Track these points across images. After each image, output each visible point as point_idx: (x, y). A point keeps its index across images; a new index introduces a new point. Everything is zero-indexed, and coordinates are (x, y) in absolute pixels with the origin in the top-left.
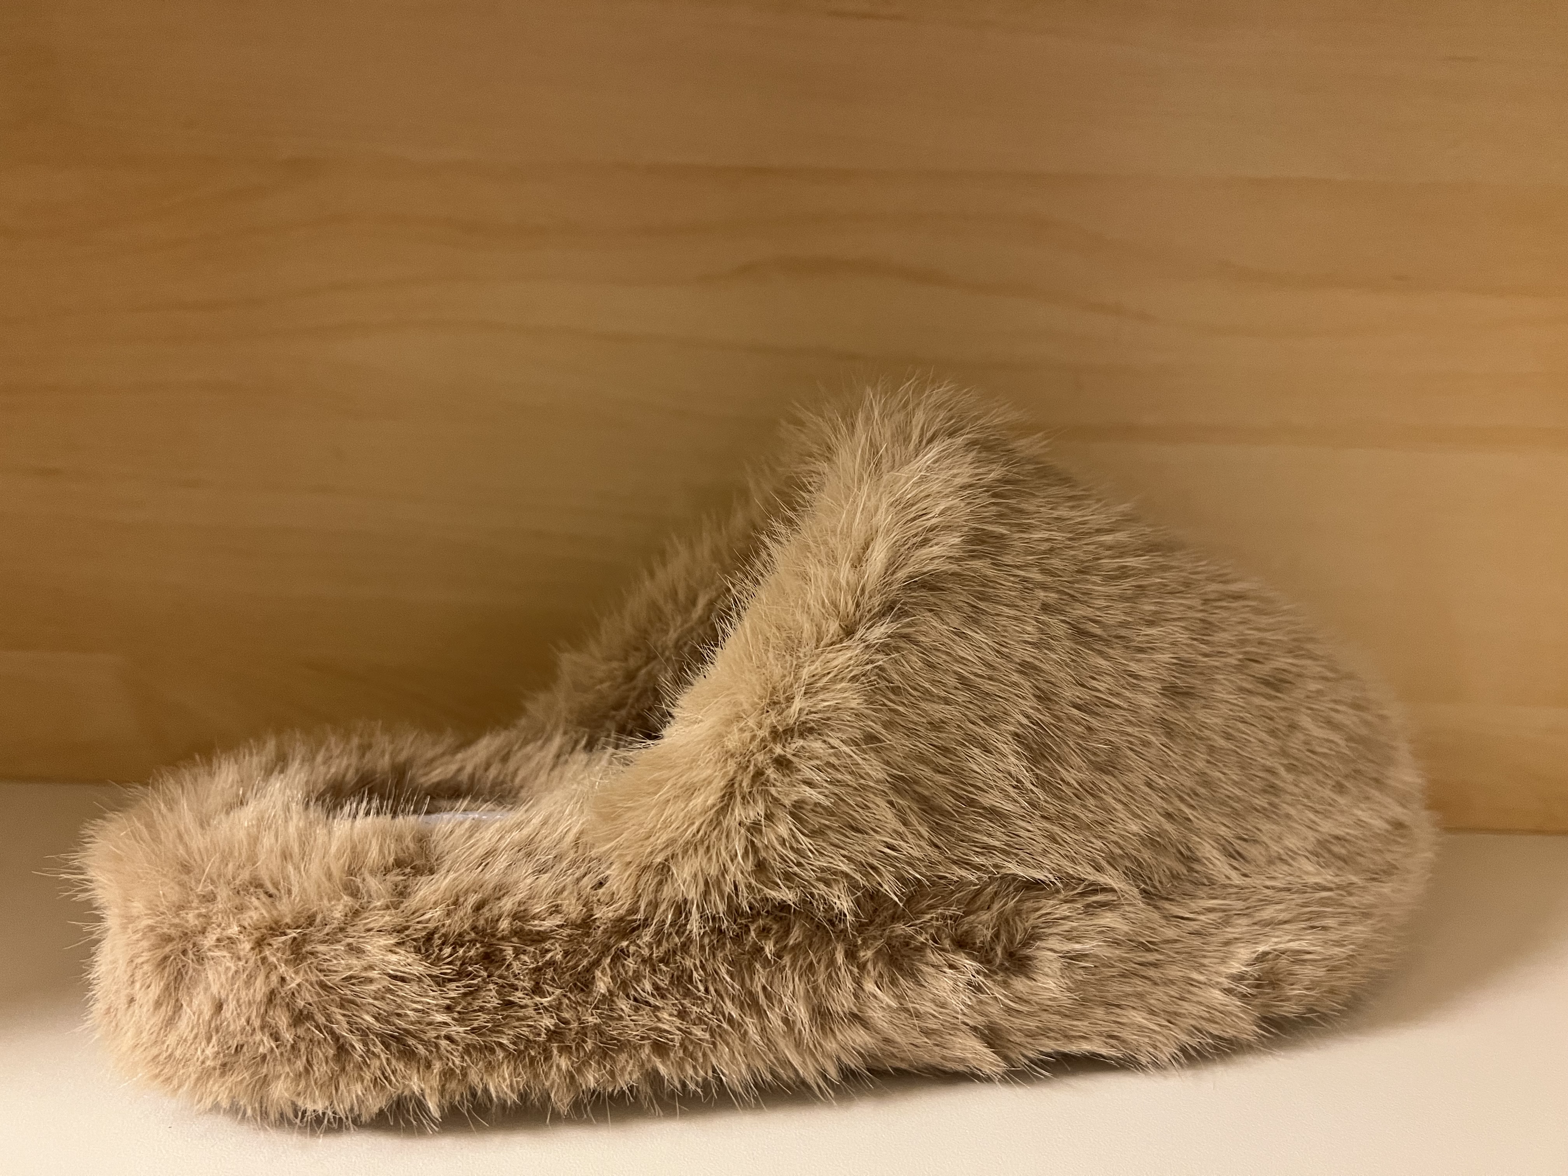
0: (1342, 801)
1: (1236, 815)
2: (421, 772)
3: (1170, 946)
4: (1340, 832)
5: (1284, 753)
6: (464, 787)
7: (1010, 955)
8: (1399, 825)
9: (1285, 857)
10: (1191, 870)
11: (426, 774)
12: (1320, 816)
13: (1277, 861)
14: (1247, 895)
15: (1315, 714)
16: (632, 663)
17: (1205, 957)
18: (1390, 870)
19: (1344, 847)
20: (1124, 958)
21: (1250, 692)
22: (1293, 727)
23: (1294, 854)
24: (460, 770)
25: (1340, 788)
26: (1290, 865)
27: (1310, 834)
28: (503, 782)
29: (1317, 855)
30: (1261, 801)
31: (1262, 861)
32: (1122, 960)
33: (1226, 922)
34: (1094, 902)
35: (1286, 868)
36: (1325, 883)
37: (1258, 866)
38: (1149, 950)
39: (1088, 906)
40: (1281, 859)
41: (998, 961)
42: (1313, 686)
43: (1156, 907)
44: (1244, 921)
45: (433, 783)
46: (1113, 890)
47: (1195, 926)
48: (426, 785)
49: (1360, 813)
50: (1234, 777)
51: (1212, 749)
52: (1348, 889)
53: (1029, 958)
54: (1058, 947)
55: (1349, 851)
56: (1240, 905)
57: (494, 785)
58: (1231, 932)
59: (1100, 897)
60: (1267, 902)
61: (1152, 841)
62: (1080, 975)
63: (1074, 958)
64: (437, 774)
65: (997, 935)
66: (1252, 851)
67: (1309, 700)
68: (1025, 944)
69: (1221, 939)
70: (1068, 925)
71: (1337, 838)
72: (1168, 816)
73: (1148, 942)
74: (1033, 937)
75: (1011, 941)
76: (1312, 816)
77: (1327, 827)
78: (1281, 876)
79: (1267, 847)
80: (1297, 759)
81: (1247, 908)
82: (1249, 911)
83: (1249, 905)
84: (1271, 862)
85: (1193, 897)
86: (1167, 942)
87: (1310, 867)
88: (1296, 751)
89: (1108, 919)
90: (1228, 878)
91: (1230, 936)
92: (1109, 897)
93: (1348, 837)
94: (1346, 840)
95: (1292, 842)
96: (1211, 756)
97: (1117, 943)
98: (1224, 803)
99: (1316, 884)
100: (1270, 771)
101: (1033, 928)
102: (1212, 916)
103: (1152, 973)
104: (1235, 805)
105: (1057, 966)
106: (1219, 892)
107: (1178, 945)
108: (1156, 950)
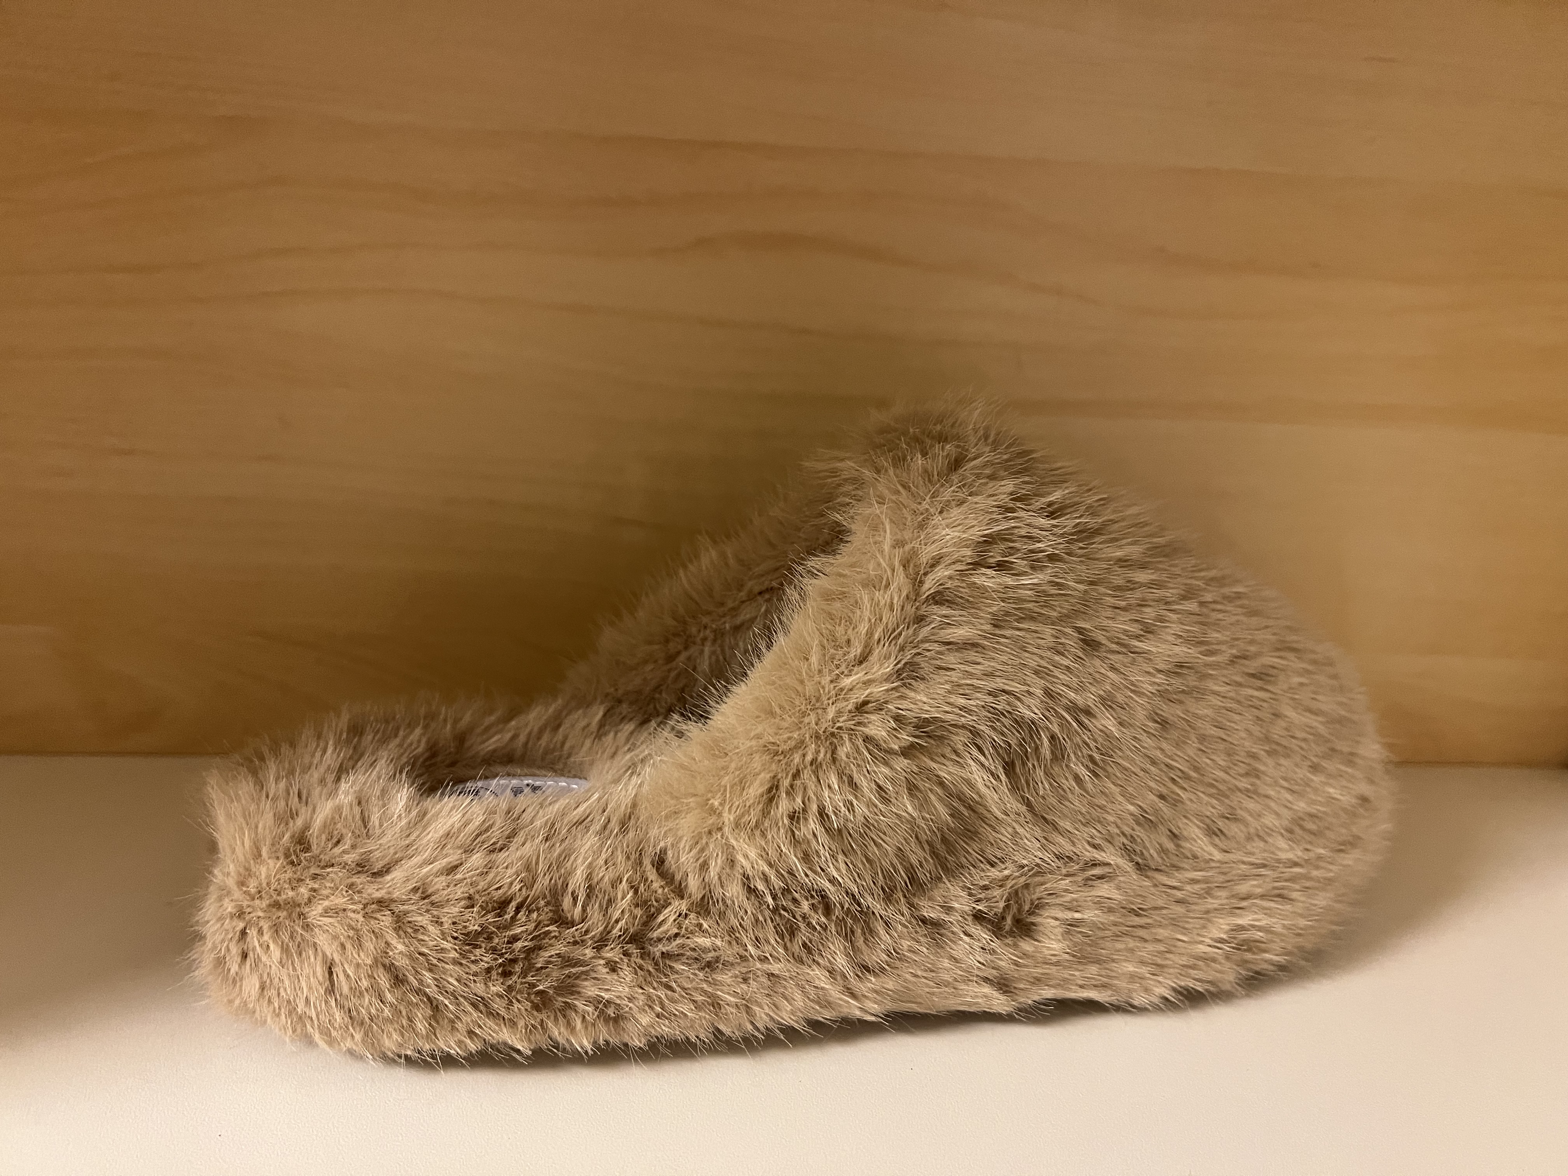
0: (1317, 779)
1: (1221, 795)
2: (479, 740)
3: (1158, 912)
4: (1312, 810)
5: (1267, 739)
6: (519, 753)
7: (1018, 921)
8: (1364, 800)
9: (1261, 834)
10: (1178, 846)
11: (483, 742)
12: (1295, 795)
13: (1256, 839)
14: (1228, 870)
15: (1297, 705)
16: (673, 647)
17: (1188, 922)
18: (1353, 842)
19: (1314, 823)
20: (1117, 922)
21: (1240, 685)
22: (1277, 715)
23: (1269, 832)
24: (515, 737)
25: (1315, 768)
26: (1266, 842)
27: (1285, 812)
28: (554, 750)
29: (1291, 831)
30: (1243, 784)
31: (1241, 836)
32: (1115, 924)
33: (1208, 892)
34: (1093, 876)
35: (1262, 844)
36: (1296, 859)
37: (1238, 843)
38: (1138, 915)
39: (1088, 879)
40: (1259, 836)
41: (1007, 928)
42: (1296, 680)
43: (1147, 877)
44: (1223, 894)
45: (489, 751)
46: (1109, 864)
47: (1179, 894)
48: (482, 753)
49: (1331, 790)
50: (1222, 763)
51: (1202, 738)
52: (1316, 862)
53: (1033, 924)
54: (1060, 915)
55: (1319, 827)
56: (1222, 878)
57: (547, 752)
58: (1212, 903)
59: (1097, 871)
60: (1245, 877)
61: (1146, 821)
62: (1078, 938)
63: (1073, 924)
64: (493, 743)
65: (1007, 907)
66: (1234, 829)
67: (1292, 691)
68: (1031, 913)
69: (1202, 908)
70: (1069, 897)
71: (1312, 816)
72: (1162, 797)
73: (1139, 909)
74: (1037, 907)
75: (1019, 910)
76: (1288, 796)
77: (1301, 806)
78: (1258, 851)
79: (1247, 825)
80: (1278, 744)
81: (1229, 881)
82: (1229, 884)
83: (1228, 879)
84: (1249, 838)
85: (1178, 868)
86: (1156, 908)
87: (1282, 843)
88: (1278, 737)
89: (1104, 890)
90: (1210, 854)
91: (1210, 906)
92: (1107, 870)
93: (1320, 815)
94: (1317, 817)
95: (1269, 820)
96: (1201, 744)
97: (1111, 910)
98: (1212, 786)
99: (1289, 860)
100: (1254, 756)
101: (1039, 899)
102: (1197, 887)
103: (1142, 933)
104: (1221, 787)
105: (1059, 930)
106: (1203, 865)
107: (1164, 912)
108: (1146, 916)
